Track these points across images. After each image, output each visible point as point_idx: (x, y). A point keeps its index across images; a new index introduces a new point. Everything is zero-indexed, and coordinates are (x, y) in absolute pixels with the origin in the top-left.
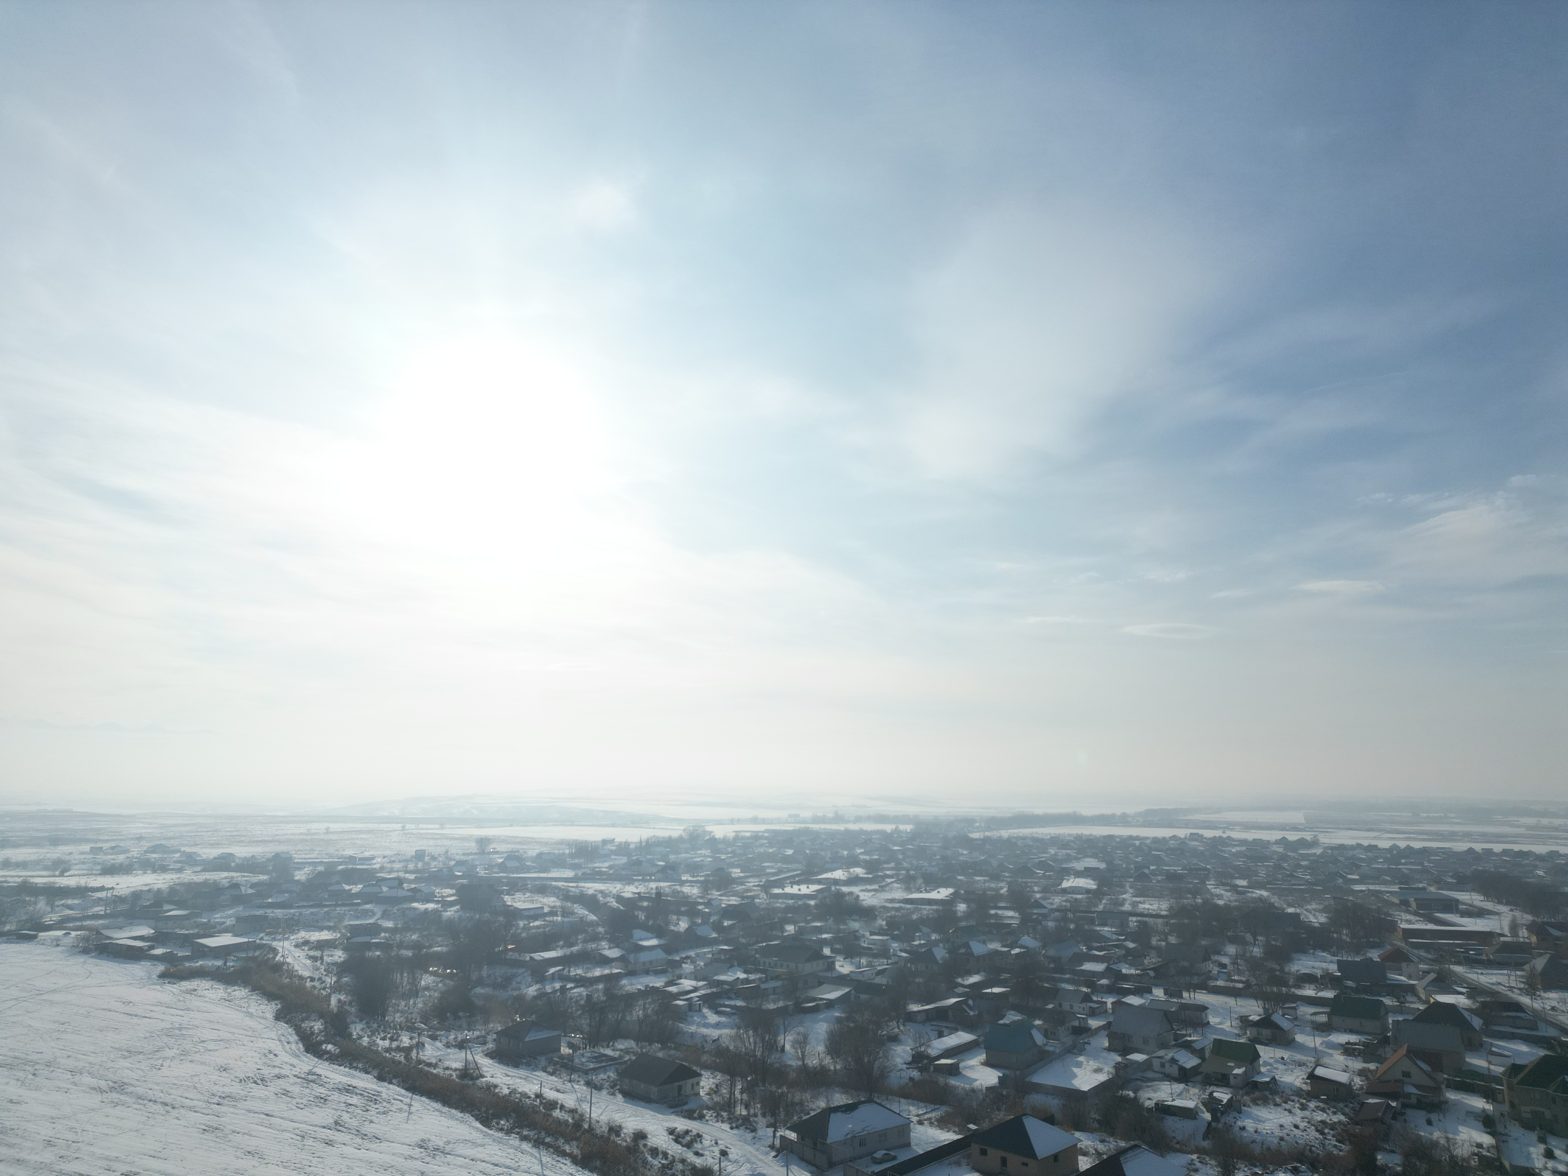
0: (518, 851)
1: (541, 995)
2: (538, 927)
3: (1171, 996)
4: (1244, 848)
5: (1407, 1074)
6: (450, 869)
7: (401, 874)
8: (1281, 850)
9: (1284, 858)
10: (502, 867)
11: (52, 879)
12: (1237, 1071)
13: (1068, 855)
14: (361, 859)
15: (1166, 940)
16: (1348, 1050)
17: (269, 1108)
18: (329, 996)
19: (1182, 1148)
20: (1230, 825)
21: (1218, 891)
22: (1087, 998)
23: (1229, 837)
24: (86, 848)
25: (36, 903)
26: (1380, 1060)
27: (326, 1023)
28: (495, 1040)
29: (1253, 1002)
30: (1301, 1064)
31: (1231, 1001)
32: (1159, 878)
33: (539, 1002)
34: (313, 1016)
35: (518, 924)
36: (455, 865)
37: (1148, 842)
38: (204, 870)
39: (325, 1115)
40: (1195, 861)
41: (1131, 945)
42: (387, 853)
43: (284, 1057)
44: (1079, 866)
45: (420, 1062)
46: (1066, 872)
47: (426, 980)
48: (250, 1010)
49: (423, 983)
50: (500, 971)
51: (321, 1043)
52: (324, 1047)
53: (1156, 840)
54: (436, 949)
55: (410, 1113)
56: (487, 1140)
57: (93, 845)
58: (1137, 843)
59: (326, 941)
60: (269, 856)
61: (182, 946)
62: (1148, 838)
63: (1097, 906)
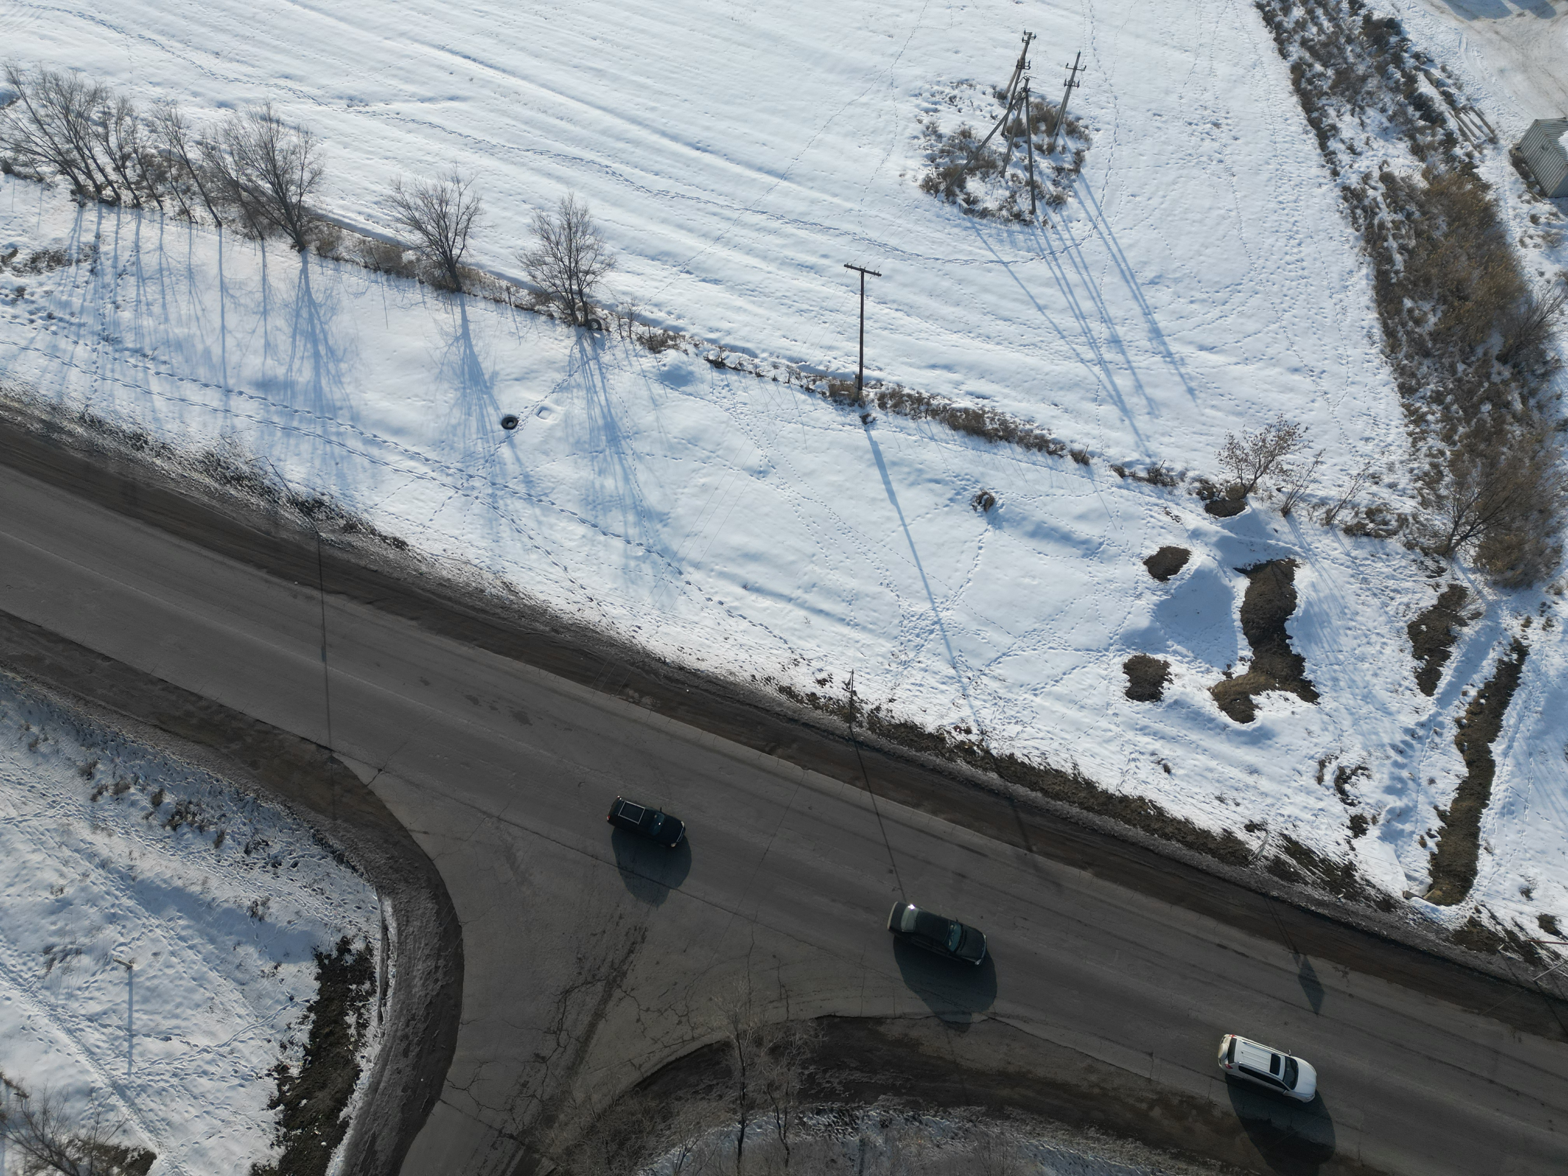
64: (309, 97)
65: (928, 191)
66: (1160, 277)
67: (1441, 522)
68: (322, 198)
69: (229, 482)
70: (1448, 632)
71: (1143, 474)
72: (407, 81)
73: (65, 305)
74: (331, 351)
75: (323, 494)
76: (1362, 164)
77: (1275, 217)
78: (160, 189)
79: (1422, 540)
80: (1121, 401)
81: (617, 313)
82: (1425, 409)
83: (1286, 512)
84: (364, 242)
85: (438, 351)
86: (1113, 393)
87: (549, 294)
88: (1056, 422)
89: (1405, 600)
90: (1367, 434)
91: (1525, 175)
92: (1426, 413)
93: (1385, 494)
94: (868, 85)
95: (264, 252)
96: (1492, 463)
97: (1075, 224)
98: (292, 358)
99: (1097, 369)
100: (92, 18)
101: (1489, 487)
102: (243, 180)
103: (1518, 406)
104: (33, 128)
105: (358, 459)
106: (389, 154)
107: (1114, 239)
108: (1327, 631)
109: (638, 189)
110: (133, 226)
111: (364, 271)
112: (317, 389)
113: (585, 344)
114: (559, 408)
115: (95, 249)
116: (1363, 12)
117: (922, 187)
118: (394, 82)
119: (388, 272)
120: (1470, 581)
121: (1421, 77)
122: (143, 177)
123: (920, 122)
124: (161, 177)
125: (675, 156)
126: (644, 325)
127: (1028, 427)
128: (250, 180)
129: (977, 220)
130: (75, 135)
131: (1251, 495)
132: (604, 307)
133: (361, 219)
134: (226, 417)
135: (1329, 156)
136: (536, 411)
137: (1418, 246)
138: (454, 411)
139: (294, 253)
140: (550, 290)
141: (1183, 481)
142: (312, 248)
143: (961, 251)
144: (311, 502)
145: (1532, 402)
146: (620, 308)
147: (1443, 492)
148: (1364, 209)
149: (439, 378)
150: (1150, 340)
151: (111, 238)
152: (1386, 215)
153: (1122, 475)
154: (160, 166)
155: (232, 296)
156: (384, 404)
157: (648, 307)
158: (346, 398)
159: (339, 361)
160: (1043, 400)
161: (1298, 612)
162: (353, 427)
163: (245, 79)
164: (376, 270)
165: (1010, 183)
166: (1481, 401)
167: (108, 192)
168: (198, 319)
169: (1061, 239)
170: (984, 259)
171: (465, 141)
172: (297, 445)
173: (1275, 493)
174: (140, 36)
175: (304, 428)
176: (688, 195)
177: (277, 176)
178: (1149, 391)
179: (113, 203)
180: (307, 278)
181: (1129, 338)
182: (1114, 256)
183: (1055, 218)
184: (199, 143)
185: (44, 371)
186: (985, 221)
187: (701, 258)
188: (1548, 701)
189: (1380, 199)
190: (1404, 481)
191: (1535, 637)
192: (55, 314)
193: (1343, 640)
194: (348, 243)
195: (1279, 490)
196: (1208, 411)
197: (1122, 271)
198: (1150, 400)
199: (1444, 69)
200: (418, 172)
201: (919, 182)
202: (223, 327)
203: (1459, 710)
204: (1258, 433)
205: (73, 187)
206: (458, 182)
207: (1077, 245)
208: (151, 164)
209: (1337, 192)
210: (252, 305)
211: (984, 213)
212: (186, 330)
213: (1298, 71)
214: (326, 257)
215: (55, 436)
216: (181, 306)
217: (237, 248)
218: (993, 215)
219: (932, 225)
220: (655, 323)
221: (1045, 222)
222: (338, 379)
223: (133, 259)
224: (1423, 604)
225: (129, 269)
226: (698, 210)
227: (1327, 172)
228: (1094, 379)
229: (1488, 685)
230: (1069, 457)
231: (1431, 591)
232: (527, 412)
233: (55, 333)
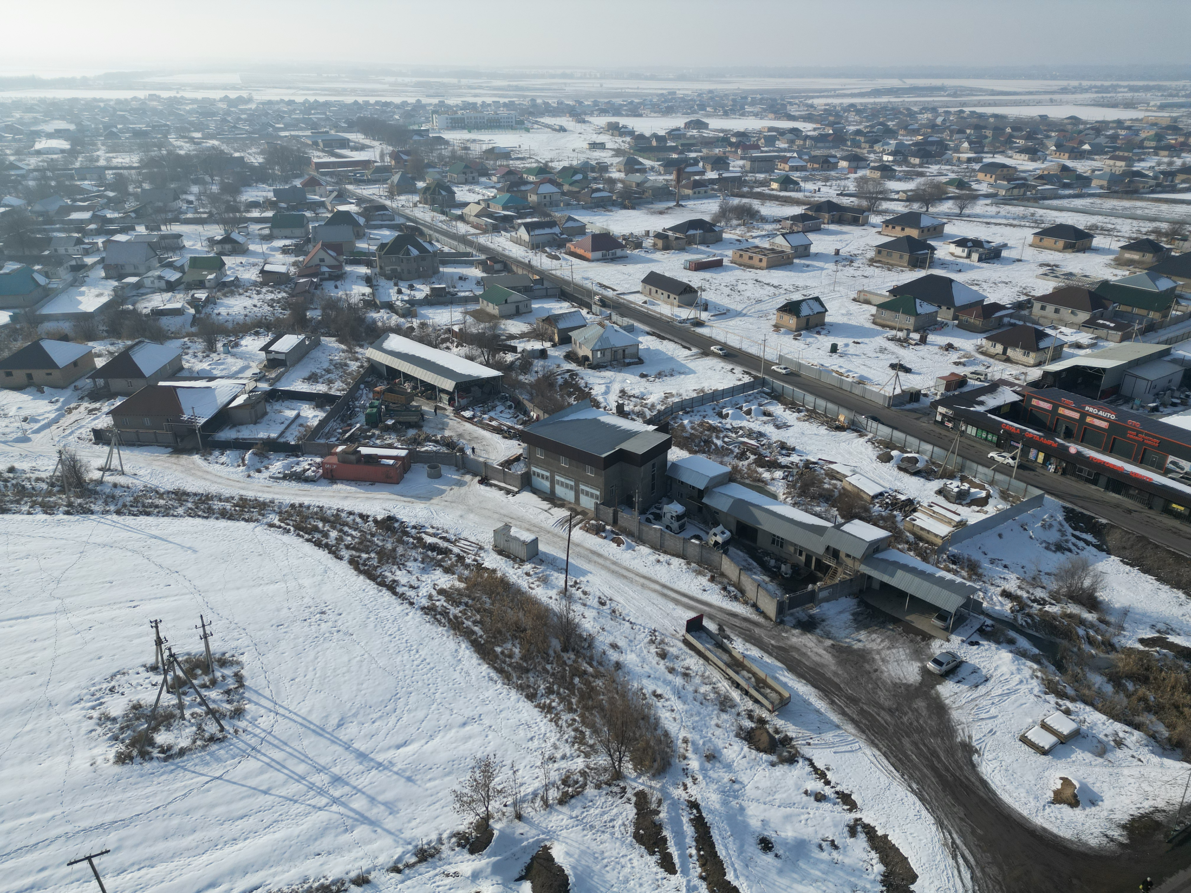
3: (152, 230)
4: (195, 106)
5: (322, 260)
8: (225, 106)
9: (228, 113)
12: (210, 277)
13: (35, 118)
15: (140, 186)
16: (285, 251)
19: (176, 336)
20: (181, 87)
21: (179, 143)
22: (79, 242)
23: (182, 97)
26: (306, 254)
29: (216, 227)
30: (254, 265)
31: (199, 228)
32: (127, 135)
37: (112, 103)
40: (156, 119)
41: (111, 194)
44: (50, 128)
46: (37, 134)
53: (119, 102)
58: (102, 105)
62: (111, 100)
63: (73, 163)
65: (123, 763)
66: (342, 719)
67: (602, 760)
70: (654, 823)
71: (414, 860)
76: (424, 591)
77: (393, 645)
79: (601, 778)
80: (366, 818)
82: (548, 701)
83: (519, 817)
86: (357, 816)
88: (326, 867)
89: (620, 822)
90: (529, 736)
91: (508, 557)
92: (550, 704)
93: (563, 764)
94: (28, 716)
96: (602, 709)
97: (260, 720)
99: (334, 808)
101: (610, 723)
103: (590, 670)
107: (295, 714)
108: (596, 878)
116: (370, 519)
117: (116, 763)
120: (642, 784)
121: (424, 536)
123: (91, 718)
127: (306, 886)
129: (178, 760)
131: (491, 821)
135: (402, 597)
137: (482, 617)
141: (443, 844)
143: (176, 790)
145: (595, 663)
147: (591, 742)
148: (440, 614)
150: (361, 763)
152: (454, 611)
153: (399, 871)
160: (306, 858)
161: (572, 879)
165: (193, 721)
166: (572, 679)
169: (255, 735)
170: (199, 785)
173: (505, 809)
178: (381, 798)
181: (345, 772)
182: (301, 724)
183: (242, 724)
186: (185, 758)
188: (730, 825)
189: (445, 604)
190: (567, 750)
191: (695, 792)
193: (608, 877)
195: (505, 806)
196: (429, 785)
197: (314, 731)
198: (385, 804)
199: (433, 528)
201: (112, 761)
203: (696, 870)
204: (468, 778)
207: (270, 733)
209: (419, 613)
211: (182, 752)
213: (353, 562)
218: (190, 750)
219: (140, 785)
221: (236, 732)
224: (630, 817)
227: (407, 606)
228: (337, 816)
229: (697, 840)
230: (352, 886)
231: (628, 806)
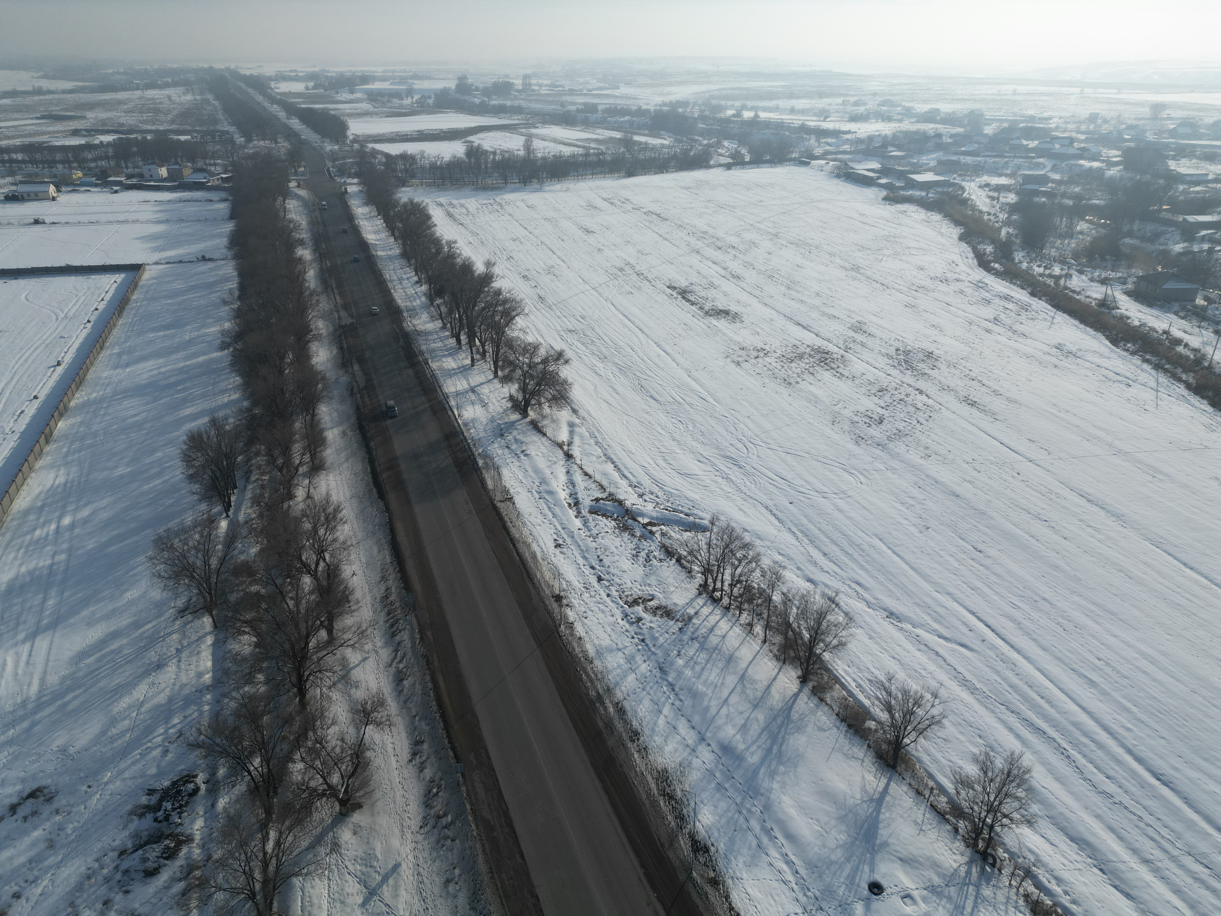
0: (1193, 118)
1: (1186, 253)
2: (1198, 192)
6: (1120, 133)
7: (1074, 135)
10: (1173, 133)
11: (819, 123)
14: (1040, 119)
17: (949, 300)
18: (1000, 229)
24: (840, 100)
25: (809, 140)
27: (996, 248)
28: (1134, 283)
33: (1184, 258)
34: (987, 242)
35: (1177, 188)
36: (1125, 129)
38: (918, 122)
39: (988, 312)
42: (1063, 114)
43: (963, 267)
45: (1066, 288)
47: (1082, 226)
48: (942, 231)
49: (1078, 228)
50: (1150, 228)
51: (991, 262)
52: (992, 265)
54: (1094, 201)
55: (1052, 323)
56: (1113, 355)
57: (844, 98)
59: (1003, 185)
60: (966, 112)
61: (899, 179)
64: (865, 601)
68: (836, 659)
69: (664, 796)
72: (935, 620)
73: (655, 639)
74: (780, 753)
75: (713, 845)
78: (746, 606)
81: (1016, 862)
84: (846, 699)
85: (852, 800)
87: (964, 813)
95: (780, 671)
98: (754, 743)
100: (771, 511)
102: (795, 625)
104: (705, 547)
105: (750, 837)
106: (896, 656)
109: (1085, 779)
110: (718, 618)
111: (834, 717)
112: (756, 772)
113: (974, 870)
114: (923, 905)
115: (690, 618)
118: (927, 618)
119: (850, 726)
122: (741, 596)
124: (750, 601)
125: (1133, 773)
126: (1037, 887)
128: (799, 627)
130: (722, 560)
132: (1007, 851)
133: (853, 684)
134: (690, 754)
136: (902, 894)
138: (839, 850)
139: (798, 681)
140: (967, 810)
142: (810, 685)
144: (702, 845)
146: (1020, 860)
149: (842, 819)
151: (701, 618)
154: (754, 594)
155: (744, 686)
156: (792, 812)
157: (1047, 875)
158: (770, 790)
159: (780, 763)
162: (761, 812)
163: (833, 574)
164: (843, 720)
167: (718, 594)
168: (716, 687)
171: (957, 675)
172: (719, 800)
174: (789, 529)
175: (731, 792)
176: (1132, 809)
177: (816, 633)
179: (716, 601)
180: (795, 700)
184: (783, 594)
185: (619, 666)
187: (1119, 865)
192: (646, 641)
194: (835, 694)
200: (910, 676)
202: (726, 700)
205: (702, 583)
206: (936, 697)
208: (750, 591)
210: (752, 697)
212: (705, 689)
214: (815, 695)
215: (598, 705)
216: (713, 676)
217: (766, 660)
220: (1048, 892)
222: (772, 775)
223: (705, 634)
225: (699, 638)
226: (1137, 826)
232: (894, 890)
233: (639, 650)
